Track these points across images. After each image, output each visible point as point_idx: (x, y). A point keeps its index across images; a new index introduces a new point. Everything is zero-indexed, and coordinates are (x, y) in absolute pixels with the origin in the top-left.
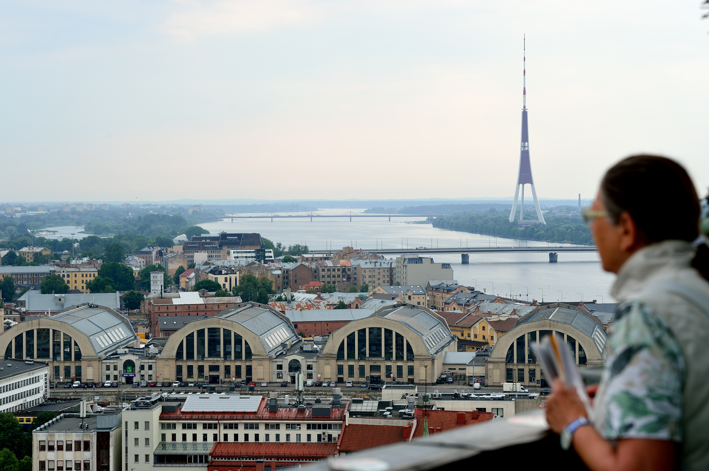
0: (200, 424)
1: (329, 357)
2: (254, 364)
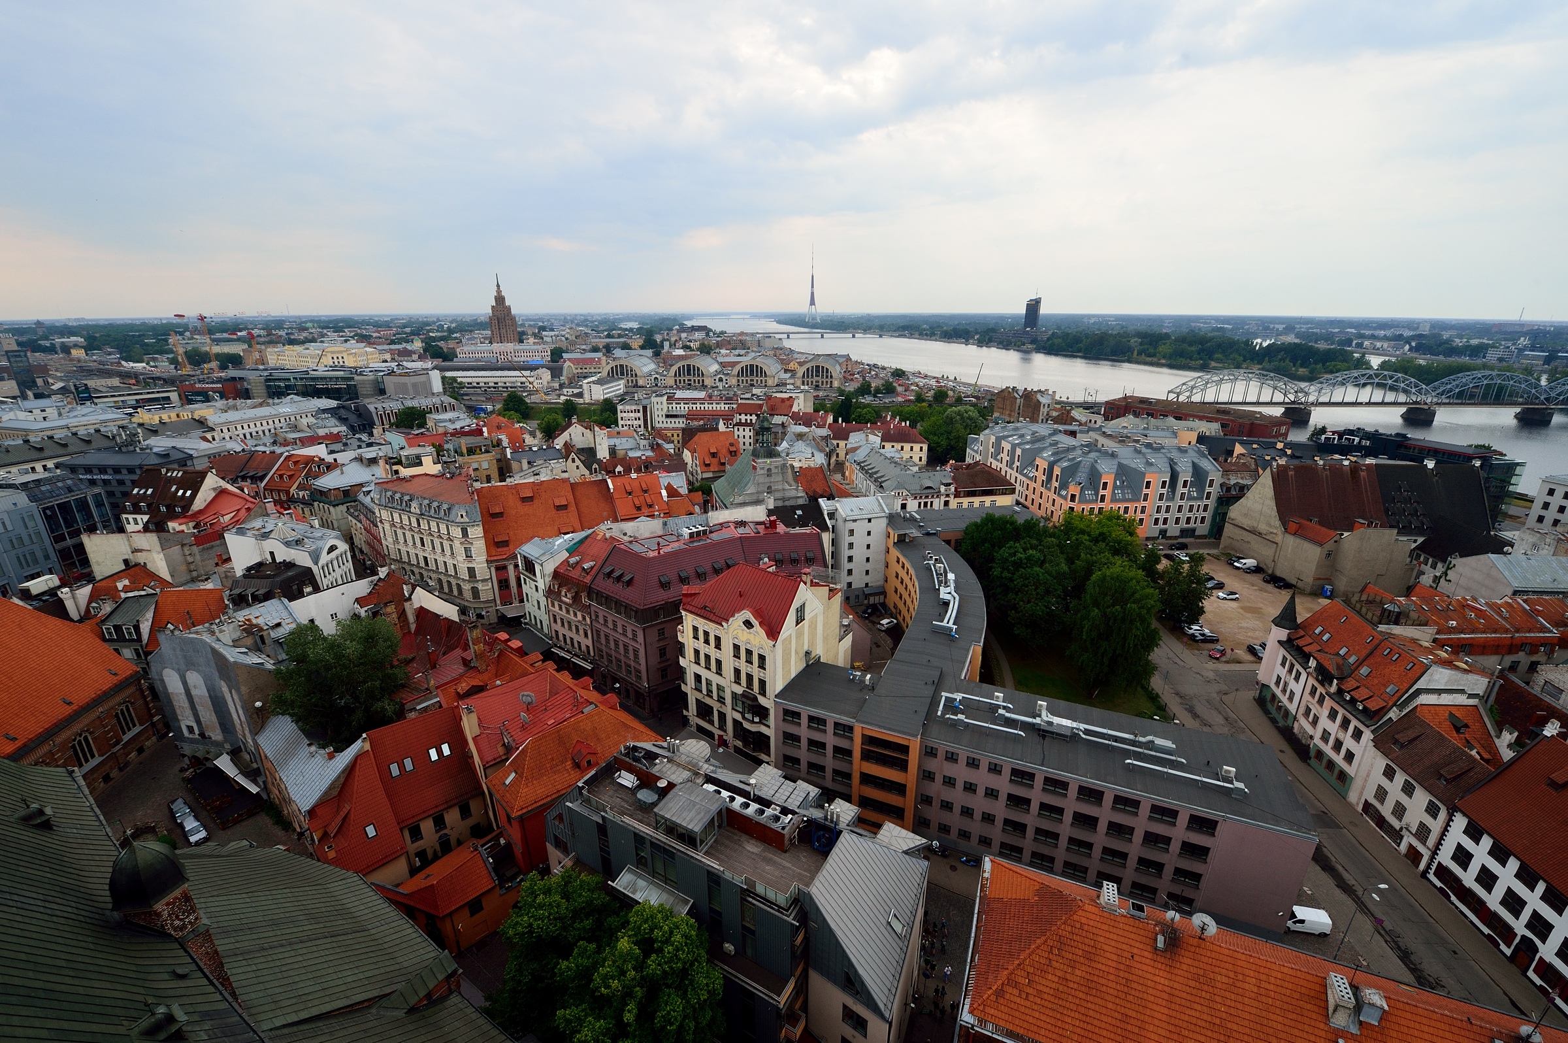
0: (682, 403)
1: (734, 376)
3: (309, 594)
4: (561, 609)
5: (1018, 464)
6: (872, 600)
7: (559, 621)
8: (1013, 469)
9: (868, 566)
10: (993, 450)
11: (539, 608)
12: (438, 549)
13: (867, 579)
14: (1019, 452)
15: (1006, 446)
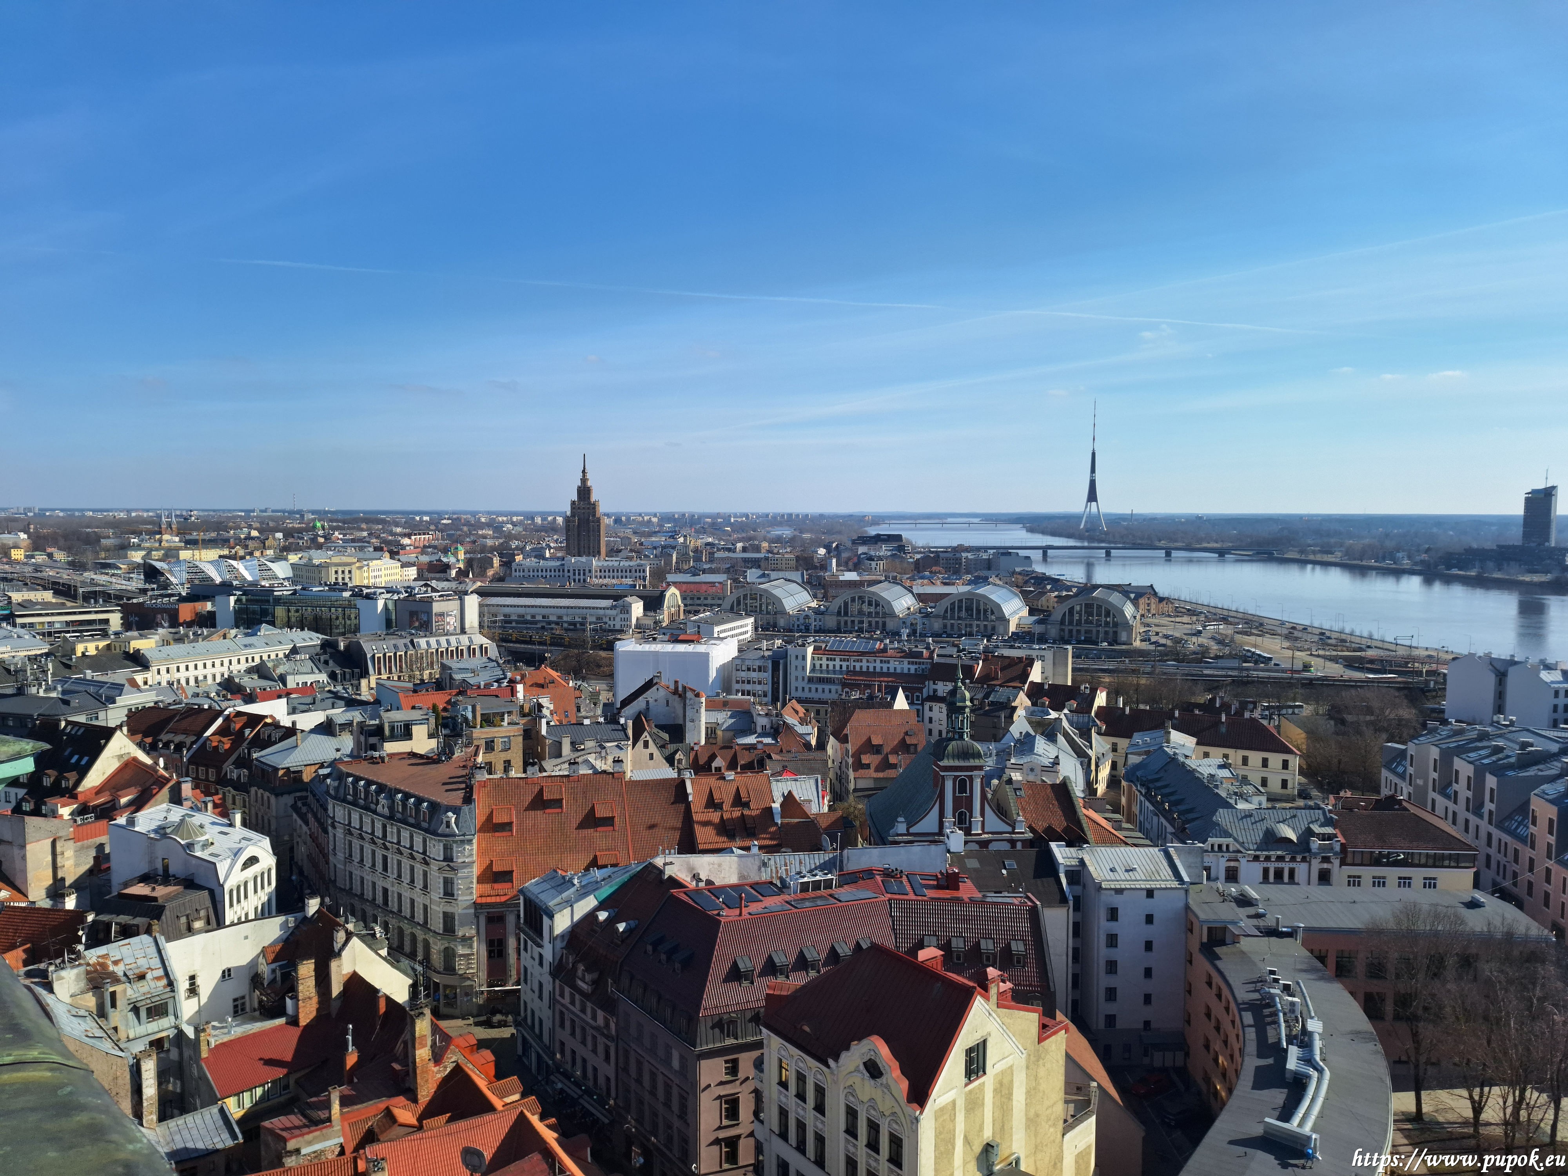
0: (838, 658)
1: (937, 616)
2: (888, 620)
3: (200, 931)
4: (573, 1003)
5: (1493, 807)
6: (1158, 1059)
7: (568, 1024)
8: (1481, 816)
9: (1150, 986)
10: (1435, 775)
11: (541, 997)
12: (406, 878)
13: (1148, 1012)
14: (1491, 781)
15: (1464, 768)
